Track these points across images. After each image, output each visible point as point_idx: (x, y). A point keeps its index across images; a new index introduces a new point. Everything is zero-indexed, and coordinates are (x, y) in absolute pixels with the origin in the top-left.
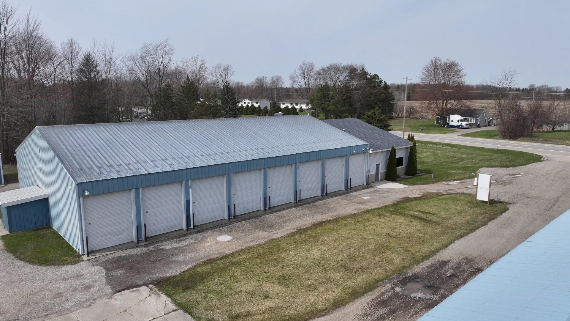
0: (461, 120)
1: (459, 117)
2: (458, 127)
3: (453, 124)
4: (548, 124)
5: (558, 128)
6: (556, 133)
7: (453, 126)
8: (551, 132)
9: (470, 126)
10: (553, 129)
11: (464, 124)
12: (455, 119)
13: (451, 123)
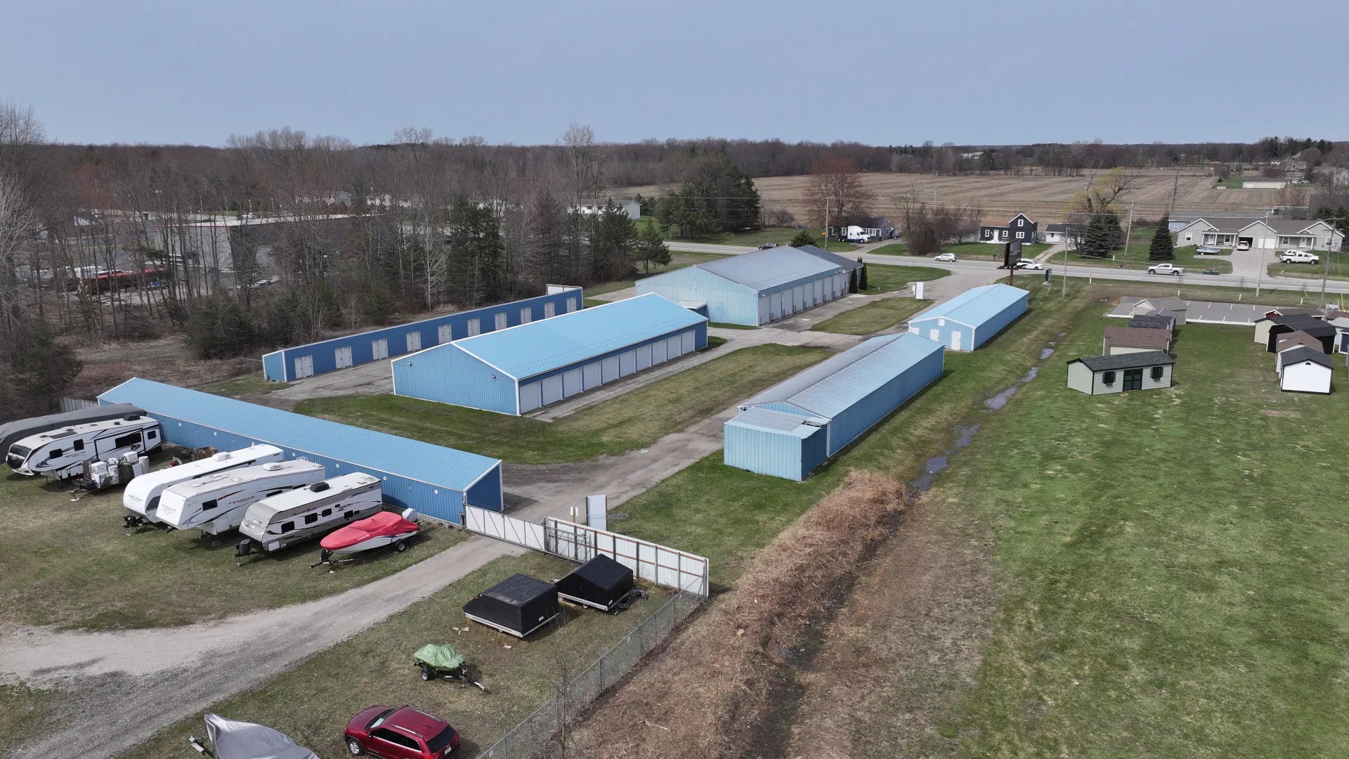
0: (862, 233)
1: (859, 229)
2: (859, 241)
3: (853, 238)
4: (954, 236)
5: (964, 240)
6: (963, 246)
7: (853, 241)
8: (957, 245)
9: (872, 240)
10: (960, 241)
11: (865, 237)
12: (854, 231)
13: (849, 237)
